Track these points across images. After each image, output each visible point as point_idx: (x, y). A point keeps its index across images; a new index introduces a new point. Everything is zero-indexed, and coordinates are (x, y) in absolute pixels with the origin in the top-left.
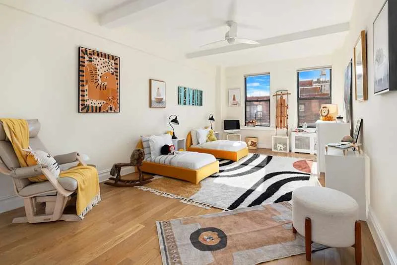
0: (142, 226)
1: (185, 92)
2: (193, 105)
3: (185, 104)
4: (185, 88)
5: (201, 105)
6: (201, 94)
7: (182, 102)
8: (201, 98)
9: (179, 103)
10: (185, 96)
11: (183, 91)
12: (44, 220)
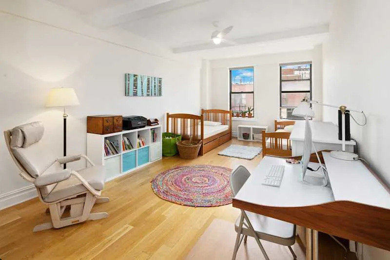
0: (131, 227)
1: (136, 80)
2: (148, 95)
3: (135, 94)
4: (135, 76)
5: (160, 94)
6: (160, 82)
7: (131, 92)
8: (160, 86)
9: (127, 94)
10: (135, 86)
11: (132, 79)
12: (72, 223)
